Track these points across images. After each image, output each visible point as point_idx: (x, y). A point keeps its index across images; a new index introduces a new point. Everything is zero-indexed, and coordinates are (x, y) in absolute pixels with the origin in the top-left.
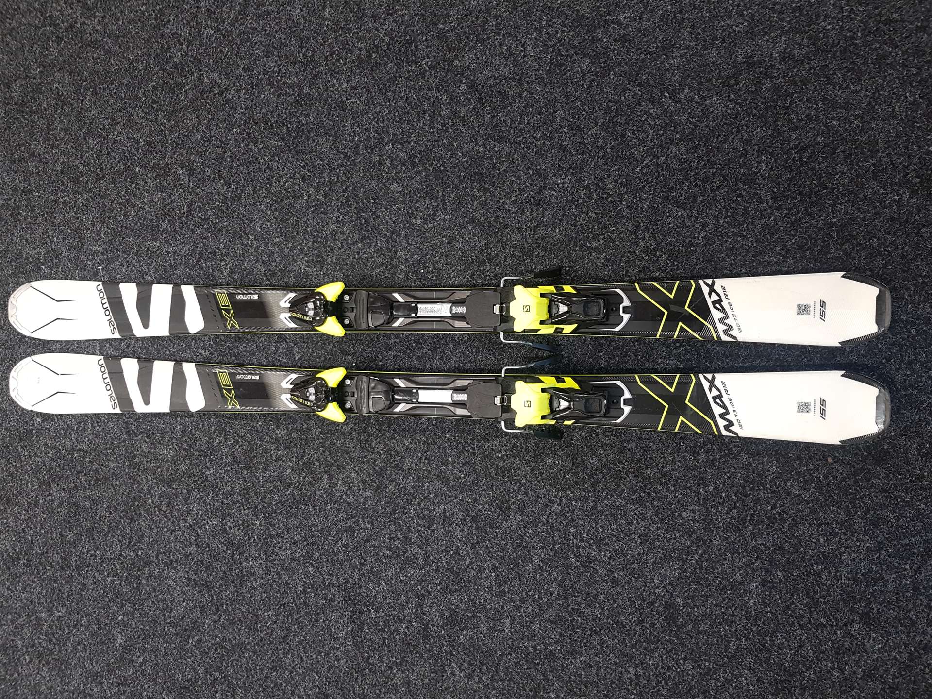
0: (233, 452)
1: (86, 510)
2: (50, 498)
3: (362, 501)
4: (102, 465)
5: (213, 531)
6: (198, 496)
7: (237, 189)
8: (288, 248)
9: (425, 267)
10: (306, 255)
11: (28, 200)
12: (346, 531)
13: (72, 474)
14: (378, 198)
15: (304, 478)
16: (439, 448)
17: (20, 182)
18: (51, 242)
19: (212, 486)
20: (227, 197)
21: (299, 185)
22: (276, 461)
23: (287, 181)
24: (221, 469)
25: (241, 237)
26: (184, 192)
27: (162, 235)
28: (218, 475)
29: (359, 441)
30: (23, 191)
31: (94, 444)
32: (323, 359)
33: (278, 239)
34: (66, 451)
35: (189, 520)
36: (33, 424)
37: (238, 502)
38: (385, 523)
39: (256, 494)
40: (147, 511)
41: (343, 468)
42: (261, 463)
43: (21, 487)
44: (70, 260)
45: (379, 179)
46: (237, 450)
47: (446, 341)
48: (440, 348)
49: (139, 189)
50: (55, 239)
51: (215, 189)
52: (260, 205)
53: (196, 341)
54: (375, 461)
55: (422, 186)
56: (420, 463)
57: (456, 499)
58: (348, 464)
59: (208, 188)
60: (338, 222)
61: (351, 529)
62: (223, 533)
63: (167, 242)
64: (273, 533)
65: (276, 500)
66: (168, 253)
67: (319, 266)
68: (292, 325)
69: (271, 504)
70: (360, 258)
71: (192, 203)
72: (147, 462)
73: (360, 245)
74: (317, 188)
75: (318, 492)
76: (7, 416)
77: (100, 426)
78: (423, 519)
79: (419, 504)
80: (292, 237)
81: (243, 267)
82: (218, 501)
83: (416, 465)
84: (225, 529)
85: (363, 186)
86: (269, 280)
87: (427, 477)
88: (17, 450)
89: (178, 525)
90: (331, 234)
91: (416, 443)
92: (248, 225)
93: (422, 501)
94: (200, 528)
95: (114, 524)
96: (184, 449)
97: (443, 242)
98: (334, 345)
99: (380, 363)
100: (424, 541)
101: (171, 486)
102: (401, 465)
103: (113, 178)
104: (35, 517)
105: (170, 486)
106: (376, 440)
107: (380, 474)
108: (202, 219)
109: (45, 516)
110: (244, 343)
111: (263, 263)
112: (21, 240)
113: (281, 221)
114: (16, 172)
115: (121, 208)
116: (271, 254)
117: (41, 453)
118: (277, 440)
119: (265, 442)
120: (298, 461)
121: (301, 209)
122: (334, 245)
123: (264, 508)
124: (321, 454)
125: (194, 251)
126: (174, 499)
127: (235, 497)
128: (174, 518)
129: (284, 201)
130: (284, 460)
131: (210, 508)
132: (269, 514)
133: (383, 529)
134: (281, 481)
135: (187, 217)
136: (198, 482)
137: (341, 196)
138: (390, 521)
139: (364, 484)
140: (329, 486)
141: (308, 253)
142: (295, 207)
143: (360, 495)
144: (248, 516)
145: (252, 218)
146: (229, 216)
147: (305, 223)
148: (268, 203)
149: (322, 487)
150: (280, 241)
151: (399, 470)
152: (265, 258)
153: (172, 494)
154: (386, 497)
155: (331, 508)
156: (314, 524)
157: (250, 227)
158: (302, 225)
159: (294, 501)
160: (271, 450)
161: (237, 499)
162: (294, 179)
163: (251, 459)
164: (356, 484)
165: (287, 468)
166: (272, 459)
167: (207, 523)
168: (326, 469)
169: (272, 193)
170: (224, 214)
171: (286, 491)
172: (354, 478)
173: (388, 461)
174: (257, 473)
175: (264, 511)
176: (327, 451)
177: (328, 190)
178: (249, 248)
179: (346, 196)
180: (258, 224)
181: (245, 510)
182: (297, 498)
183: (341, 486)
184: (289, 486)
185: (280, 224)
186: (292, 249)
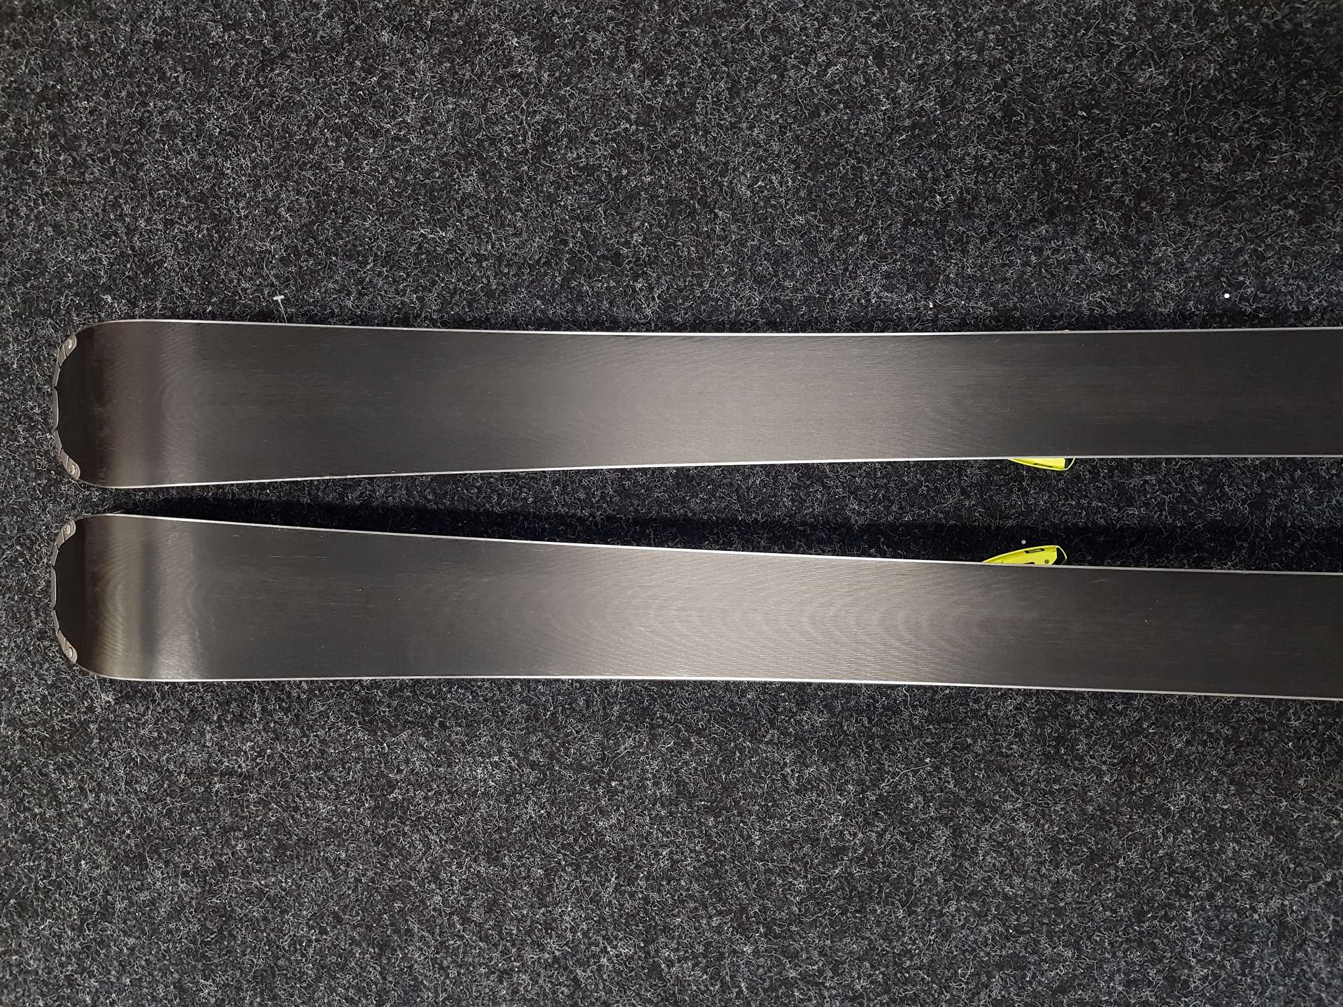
0: (677, 771)
1: (253, 925)
2: (144, 896)
3: (1048, 890)
4: (296, 809)
5: (619, 973)
6: (578, 883)
7: (681, 85)
8: (831, 240)
9: (1236, 286)
10: (884, 258)
11: (58, 119)
12: (1000, 967)
13: (208, 835)
14: (1097, 106)
15: (880, 835)
16: (1270, 753)
17: (33, 73)
18: (130, 231)
19: (617, 859)
20: (651, 108)
21: (865, 73)
22: (797, 792)
23: (830, 64)
24: (642, 815)
25: (693, 213)
26: (526, 95)
27: (460, 211)
28: (632, 830)
29: (1040, 739)
30: (42, 97)
31: (271, 757)
33: (802, 220)
34: (188, 775)
35: (552, 944)
36: (91, 709)
37: (691, 897)
38: (1111, 943)
39: (742, 877)
40: (429, 925)
41: (994, 811)
42: (754, 796)
43: (60, 867)
44: (186, 279)
45: (1102, 56)
46: (686, 763)
47: (1292, 478)
48: (1276, 496)
49: (390, 89)
50: (142, 223)
51: (615, 86)
52: (751, 128)
53: (565, 487)
54: (1085, 789)
55: (1228, 73)
56: (1215, 792)
57: (1314, 881)
58: (1006, 798)
59: (596, 81)
60: (980, 169)
61: (1017, 963)
62: (649, 976)
63: (476, 229)
64: (792, 974)
65: (799, 893)
66: (480, 258)
67: (921, 286)
69: (786, 902)
70: (1043, 263)
71: (546, 127)
72: (426, 798)
73: (1043, 229)
74: (921, 80)
75: (920, 871)
76: (12, 687)
77: (286, 711)
78: (1220, 933)
79: (1210, 896)
80: (842, 213)
81: (698, 293)
82: (632, 895)
83: (1206, 799)
84: (655, 968)
85: (1054, 74)
87: (1233, 829)
88: (46, 775)
89: (519, 957)
90: (961, 200)
91: (1204, 744)
92: (715, 182)
93: (1219, 887)
94: (584, 964)
95: (334, 959)
96: (534, 765)
97: (1286, 218)
98: (963, 492)
100: (1221, 986)
101: (496, 859)
102: (1160, 799)
103: (310, 59)
104: (101, 943)
105: (494, 859)
106: (1088, 736)
107: (1101, 822)
108: (577, 168)
109: (131, 941)
110: (704, 490)
111: (759, 280)
112: (40, 227)
113: (808, 170)
114: (16, 45)
115: (337, 140)
116: (780, 259)
117: (116, 783)
118: (800, 739)
119: (767, 743)
120: (863, 791)
121: (872, 137)
122: (968, 230)
123: (765, 913)
124: (929, 773)
125: (555, 253)
126: (506, 893)
127: (683, 883)
128: (507, 941)
129: (819, 115)
130: (823, 791)
131: (612, 915)
132: (780, 926)
133: (1108, 961)
134: (814, 842)
135: (534, 163)
136: (577, 848)
137: (990, 100)
138: (1128, 940)
139: (1054, 850)
140: (953, 855)
141: (890, 254)
142: (853, 130)
143: (1041, 876)
144: (719, 933)
145: (726, 164)
146: (657, 158)
147: (882, 174)
148: (772, 123)
149: (932, 859)
150: (808, 222)
151: (1154, 812)
152: (764, 267)
153: (502, 879)
154: (1116, 880)
155: (958, 910)
156: (910, 950)
157: (721, 185)
158: (872, 180)
159: (851, 892)
160: (785, 764)
161: (688, 890)
162: (851, 57)
163: (728, 788)
164: (1030, 848)
165: (832, 811)
166: (787, 788)
167: (604, 951)
168: (944, 811)
169: (785, 96)
170: (642, 152)
171: (828, 869)
172: (1024, 835)
173: (1122, 789)
174: (745, 823)
175: (765, 919)
176: (946, 765)
177: (952, 87)
178: (716, 242)
179: (1004, 101)
180: (742, 177)
181: (711, 917)
182: (862, 886)
183: (987, 853)
184: (837, 855)
185: (807, 177)
186: (842, 244)
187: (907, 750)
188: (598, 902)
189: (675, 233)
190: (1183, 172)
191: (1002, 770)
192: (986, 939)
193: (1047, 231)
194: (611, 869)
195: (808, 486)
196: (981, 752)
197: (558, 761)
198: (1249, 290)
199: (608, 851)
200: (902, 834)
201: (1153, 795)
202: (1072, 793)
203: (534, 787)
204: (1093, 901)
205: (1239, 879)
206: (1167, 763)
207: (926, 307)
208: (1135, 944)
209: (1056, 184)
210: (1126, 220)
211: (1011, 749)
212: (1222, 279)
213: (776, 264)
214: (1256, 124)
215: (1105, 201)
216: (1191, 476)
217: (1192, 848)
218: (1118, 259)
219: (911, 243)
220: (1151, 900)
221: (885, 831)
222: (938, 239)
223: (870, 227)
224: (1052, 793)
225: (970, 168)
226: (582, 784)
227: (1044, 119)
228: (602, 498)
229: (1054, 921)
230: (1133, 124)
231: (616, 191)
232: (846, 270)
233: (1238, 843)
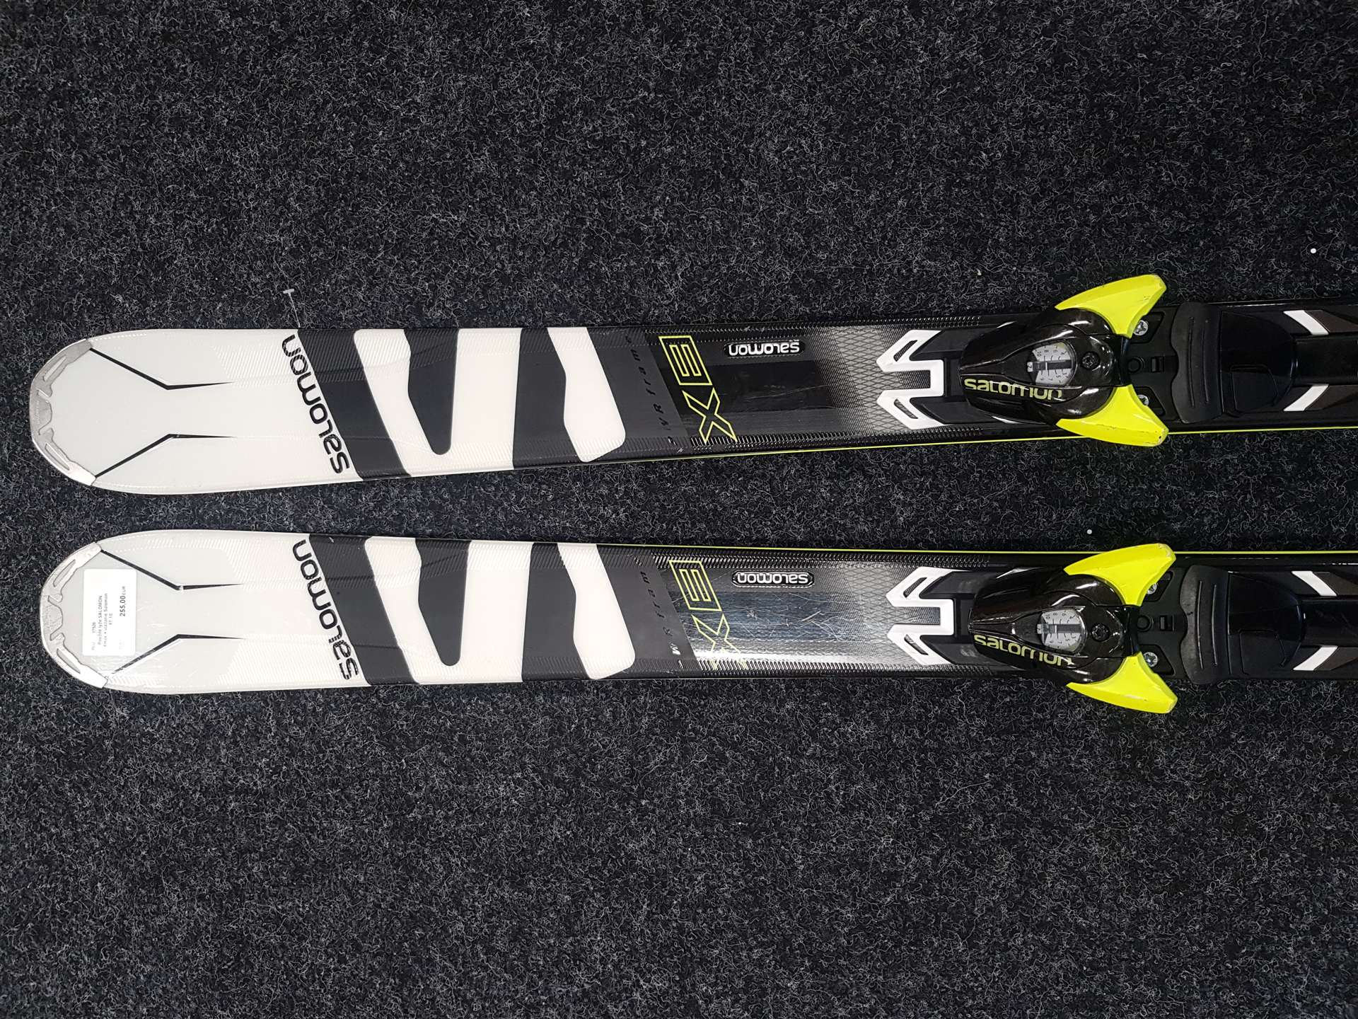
0: (711, 789)
1: (269, 952)
2: (160, 921)
3: (1126, 921)
4: (313, 829)
5: (653, 1009)
6: (607, 910)
7: (702, 48)
8: (867, 207)
9: (1320, 240)
10: (925, 223)
11: (69, 118)
13: (224, 856)
14: (1158, 46)
15: (936, 860)
17: (44, 71)
18: (141, 228)
19: (649, 884)
20: (670, 74)
21: (900, 25)
22: (843, 811)
23: (861, 16)
24: (674, 836)
25: (716, 184)
26: (538, 67)
27: (472, 193)
28: (664, 853)
30: (54, 96)
31: (286, 774)
32: (986, 519)
33: (835, 186)
34: (204, 793)
35: (581, 976)
36: (105, 725)
37: (730, 927)
39: (785, 905)
40: (451, 954)
42: (796, 816)
43: (76, 889)
44: (196, 275)
46: (721, 780)
49: (399, 69)
50: (152, 220)
51: (632, 52)
52: (777, 90)
54: (1166, 808)
56: (1316, 811)
58: (1076, 818)
59: (611, 49)
60: (1029, 122)
63: (490, 212)
65: (847, 923)
66: (494, 242)
67: (967, 252)
68: (923, 422)
69: (833, 932)
70: (1103, 222)
71: (561, 100)
72: (446, 818)
73: (1101, 185)
74: (962, 28)
75: (981, 899)
76: (28, 702)
77: (302, 725)
78: (1328, 973)
79: (1315, 930)
80: (879, 176)
81: (724, 270)
82: (665, 924)
83: (1306, 819)
84: (692, 1004)
86: (807, 302)
88: (62, 793)
89: (547, 990)
90: (1009, 157)
91: (1302, 756)
93: (1324, 920)
94: (616, 999)
95: (353, 989)
96: (558, 783)
98: (1020, 477)
99: (1177, 526)
101: (521, 883)
102: (1252, 818)
103: (318, 42)
104: (118, 970)
105: (518, 884)
106: (1168, 748)
108: (594, 142)
109: (148, 968)
111: (789, 253)
112: (53, 228)
113: (841, 131)
114: (29, 45)
115: (346, 125)
116: (812, 229)
117: (131, 801)
118: (845, 754)
119: (809, 758)
120: (916, 811)
121: (909, 93)
122: (1018, 189)
123: (811, 944)
124: (989, 790)
125: (572, 233)
126: (531, 921)
127: (721, 912)
128: (534, 972)
129: (851, 72)
130: (871, 810)
131: (644, 946)
132: (827, 959)
133: (1197, 1003)
134: (863, 867)
135: (548, 139)
136: (606, 872)
137: (1038, 46)
138: (1221, 979)
139: (1132, 876)
140: (1017, 882)
141: (932, 218)
142: (889, 87)
143: (1118, 906)
144: (761, 967)
145: (752, 129)
146: (679, 128)
147: (921, 132)
148: (801, 82)
149: (994, 886)
150: (841, 187)
151: (1246, 833)
152: (795, 239)
153: (526, 905)
154: (1204, 910)
155: (1024, 943)
156: (972, 987)
157: (746, 153)
158: (910, 139)
159: (905, 924)
160: (829, 780)
161: (726, 919)
162: (884, 8)
163: (767, 807)
164: (1105, 874)
165: (882, 833)
166: (831, 807)
167: (637, 984)
168: (1006, 833)
169: (813, 53)
170: (662, 122)
171: (880, 896)
172: (1097, 859)
173: (1209, 808)
174: (786, 846)
175: (811, 952)
176: (1008, 781)
177: (996, 34)
178: (742, 214)
179: (1055, 46)
180: (770, 143)
181: (751, 949)
182: (917, 916)
183: (1055, 880)
184: (889, 881)
185: (839, 139)
186: (880, 209)
187: (963, 764)
188: (629, 931)
189: (698, 206)
190: (1258, 115)
191: (1071, 787)
192: (1058, 976)
193: (1107, 187)
194: (643, 895)
195: (848, 475)
196: (1047, 766)
197: (583, 776)
198: (1339, 244)
199: (639, 876)
200: (960, 858)
201: (1245, 814)
202: (1151, 812)
203: (558, 805)
204: (1178, 935)
205: (1348, 911)
206: (1260, 778)
207: (974, 275)
208: (1227, 984)
209: (1115, 134)
210: (1195, 170)
211: (1081, 763)
212: (1307, 232)
213: (808, 234)
214: (1343, 56)
215: (1171, 151)
216: (1279, 454)
217: (1291, 874)
218: (1187, 215)
219: (955, 206)
220: (1246, 932)
221: (941, 855)
222: (985, 201)
223: (910, 190)
224: (1128, 813)
225: (1019, 121)
226: (610, 803)
227: (1099, 64)
228: (626, 493)
229: (1135, 956)
230: (1200, 65)
231: (635, 164)
232: (884, 238)
233: (1346, 869)
